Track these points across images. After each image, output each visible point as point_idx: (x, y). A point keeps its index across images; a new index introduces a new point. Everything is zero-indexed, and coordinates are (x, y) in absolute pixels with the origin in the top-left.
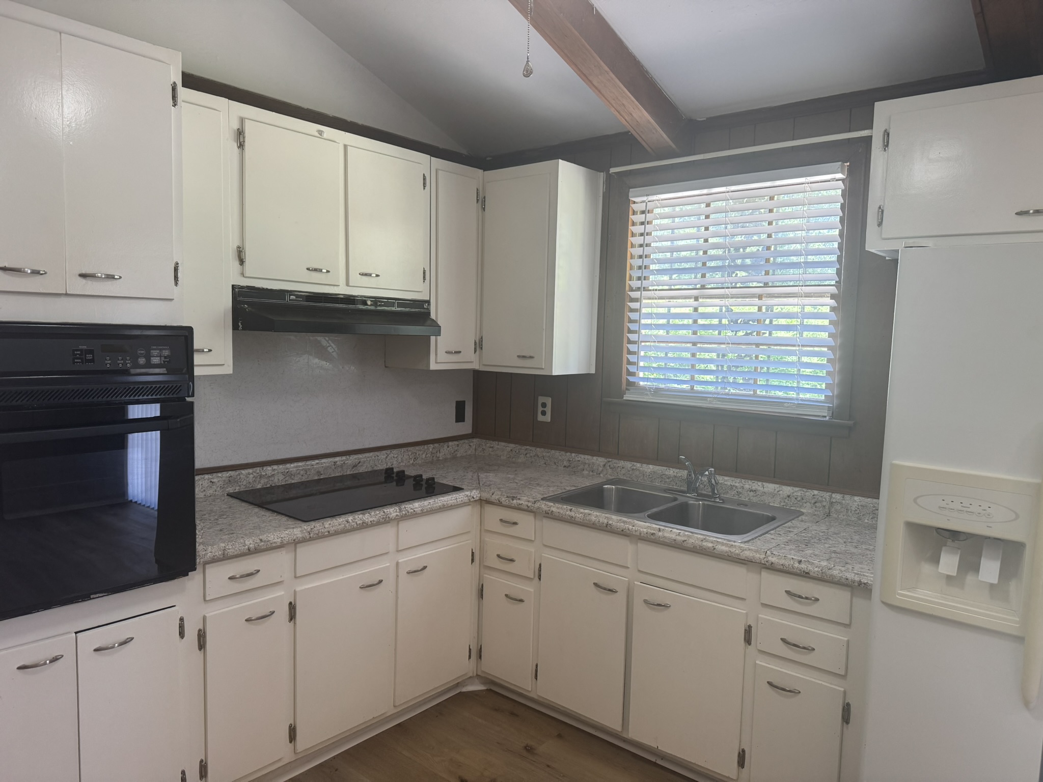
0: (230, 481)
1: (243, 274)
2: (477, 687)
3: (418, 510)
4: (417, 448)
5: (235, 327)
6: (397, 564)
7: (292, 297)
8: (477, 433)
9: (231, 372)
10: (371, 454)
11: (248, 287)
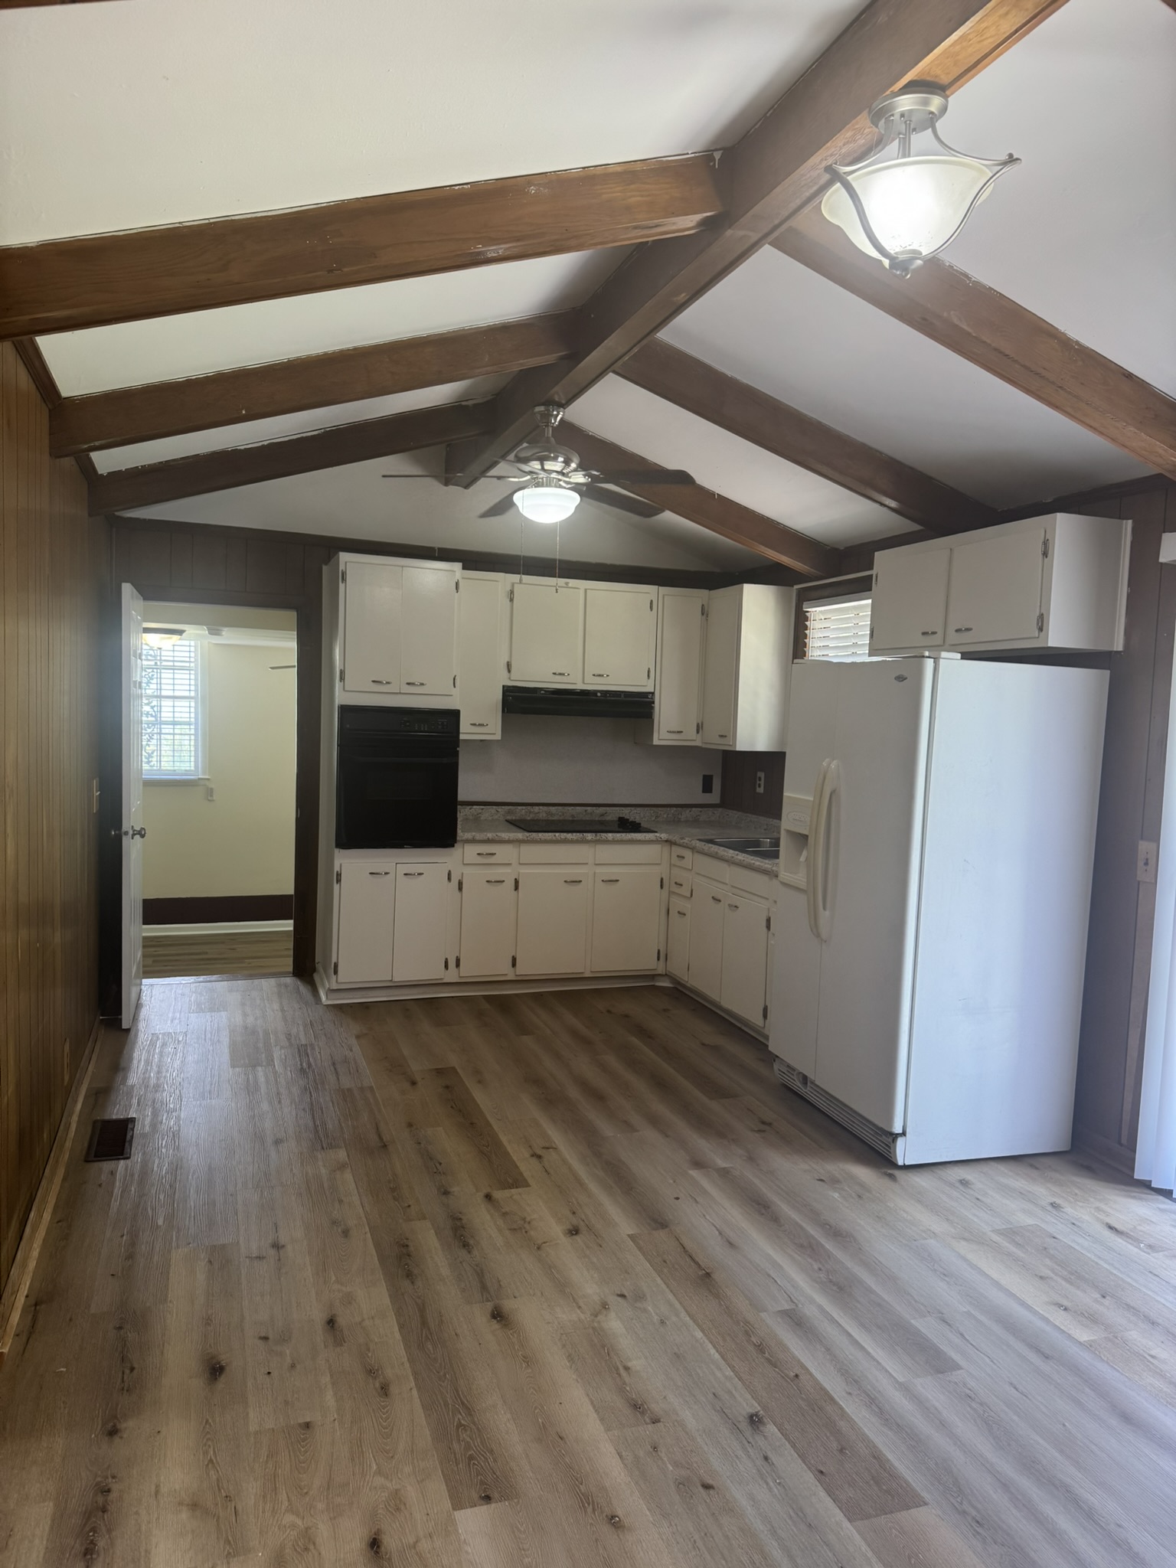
0: (509, 812)
1: (510, 678)
2: (665, 983)
3: (610, 839)
4: (660, 809)
5: (503, 711)
6: (595, 873)
7: (542, 692)
8: (724, 804)
9: (500, 738)
10: (617, 808)
11: (513, 687)
